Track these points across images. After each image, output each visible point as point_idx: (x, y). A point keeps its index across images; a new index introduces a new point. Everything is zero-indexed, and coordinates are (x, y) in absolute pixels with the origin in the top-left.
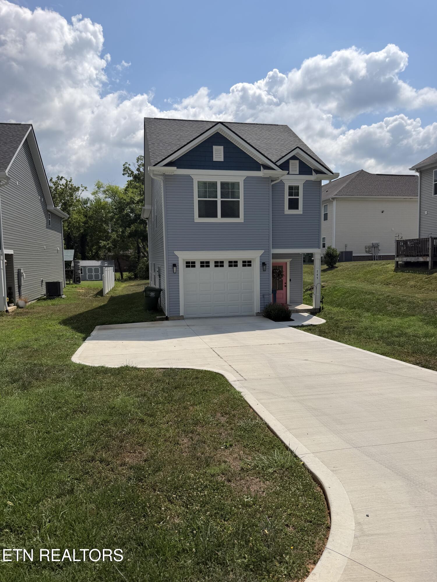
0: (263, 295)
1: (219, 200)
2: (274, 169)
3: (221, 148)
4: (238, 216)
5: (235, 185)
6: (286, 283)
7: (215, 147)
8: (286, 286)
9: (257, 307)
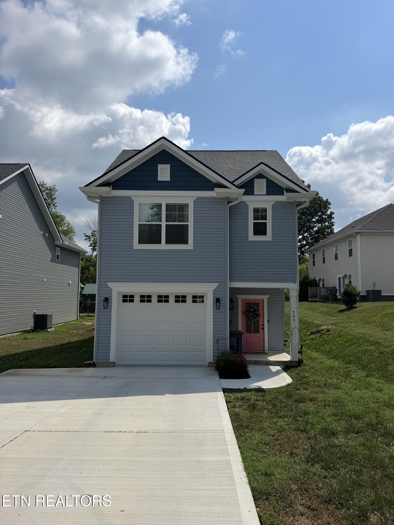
0: (218, 340)
1: (164, 224)
2: (228, 188)
3: (168, 166)
4: (186, 242)
6: (263, 325)
7: (160, 166)
8: (263, 329)
9: (209, 356)
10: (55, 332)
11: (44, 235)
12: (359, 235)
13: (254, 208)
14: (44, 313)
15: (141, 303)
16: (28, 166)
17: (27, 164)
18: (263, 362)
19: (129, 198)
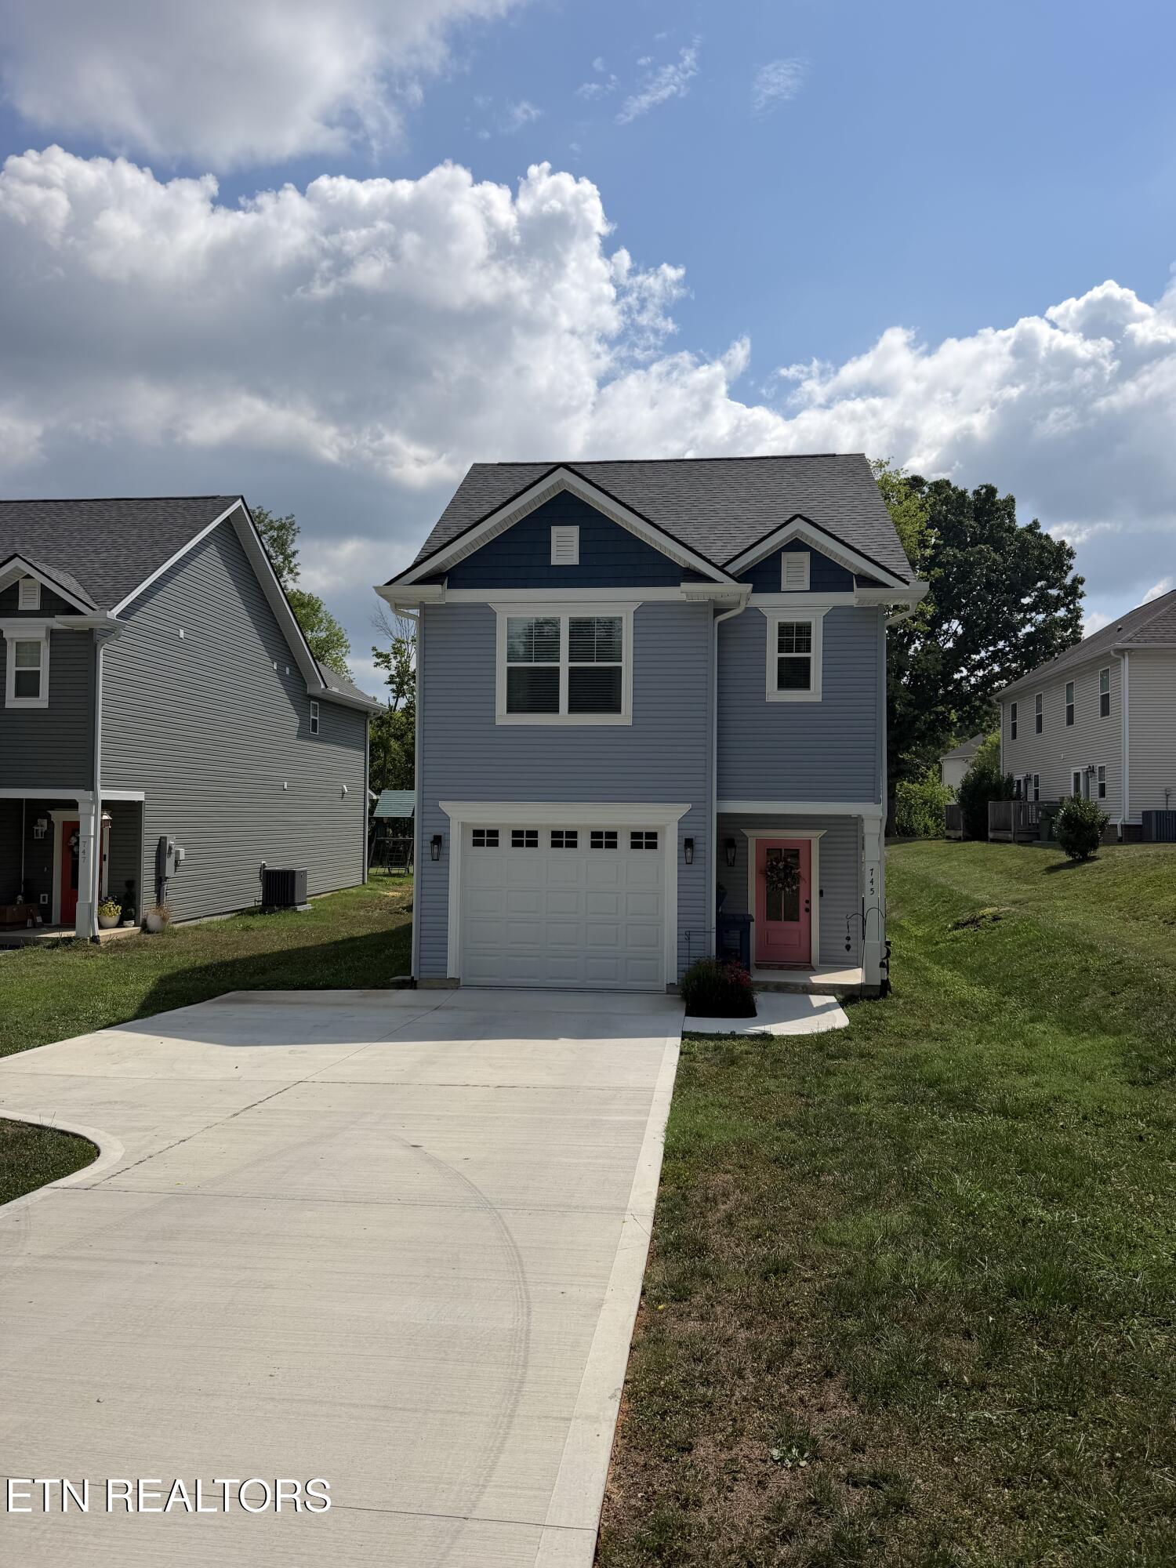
0: (688, 935)
1: (564, 665)
2: (714, 581)
3: (574, 530)
4: (615, 707)
5: (611, 626)
6: (808, 902)
7: (556, 531)
8: (808, 910)
9: (670, 971)
10: (314, 914)
11: (280, 672)
12: (1127, 659)
13: (779, 623)
14: (287, 868)
15: (514, 848)
16: (239, 503)
17: (235, 498)
18: (796, 985)
19: (485, 606)
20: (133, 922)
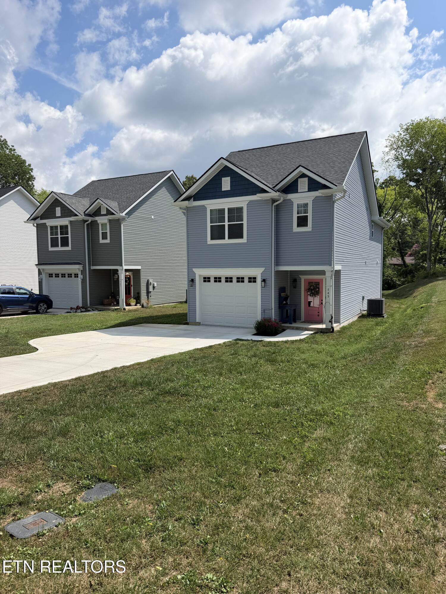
0: (264, 310)
2: (268, 192)
3: (228, 179)
4: (241, 237)
5: (239, 210)
7: (223, 179)
8: (322, 303)
13: (298, 204)
17: (171, 171)
19: (203, 206)
20: (139, 305)
